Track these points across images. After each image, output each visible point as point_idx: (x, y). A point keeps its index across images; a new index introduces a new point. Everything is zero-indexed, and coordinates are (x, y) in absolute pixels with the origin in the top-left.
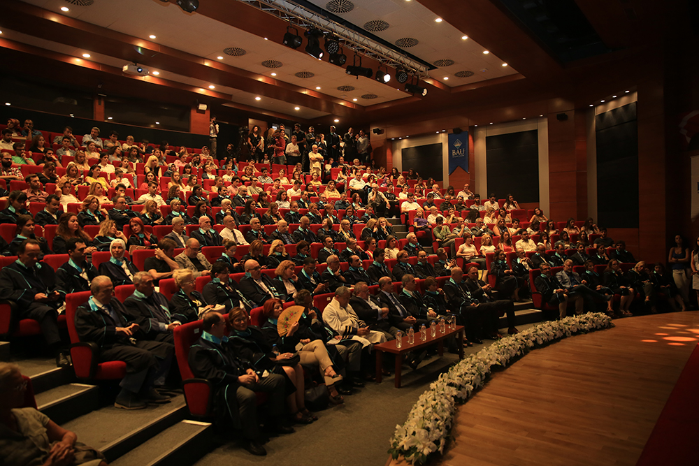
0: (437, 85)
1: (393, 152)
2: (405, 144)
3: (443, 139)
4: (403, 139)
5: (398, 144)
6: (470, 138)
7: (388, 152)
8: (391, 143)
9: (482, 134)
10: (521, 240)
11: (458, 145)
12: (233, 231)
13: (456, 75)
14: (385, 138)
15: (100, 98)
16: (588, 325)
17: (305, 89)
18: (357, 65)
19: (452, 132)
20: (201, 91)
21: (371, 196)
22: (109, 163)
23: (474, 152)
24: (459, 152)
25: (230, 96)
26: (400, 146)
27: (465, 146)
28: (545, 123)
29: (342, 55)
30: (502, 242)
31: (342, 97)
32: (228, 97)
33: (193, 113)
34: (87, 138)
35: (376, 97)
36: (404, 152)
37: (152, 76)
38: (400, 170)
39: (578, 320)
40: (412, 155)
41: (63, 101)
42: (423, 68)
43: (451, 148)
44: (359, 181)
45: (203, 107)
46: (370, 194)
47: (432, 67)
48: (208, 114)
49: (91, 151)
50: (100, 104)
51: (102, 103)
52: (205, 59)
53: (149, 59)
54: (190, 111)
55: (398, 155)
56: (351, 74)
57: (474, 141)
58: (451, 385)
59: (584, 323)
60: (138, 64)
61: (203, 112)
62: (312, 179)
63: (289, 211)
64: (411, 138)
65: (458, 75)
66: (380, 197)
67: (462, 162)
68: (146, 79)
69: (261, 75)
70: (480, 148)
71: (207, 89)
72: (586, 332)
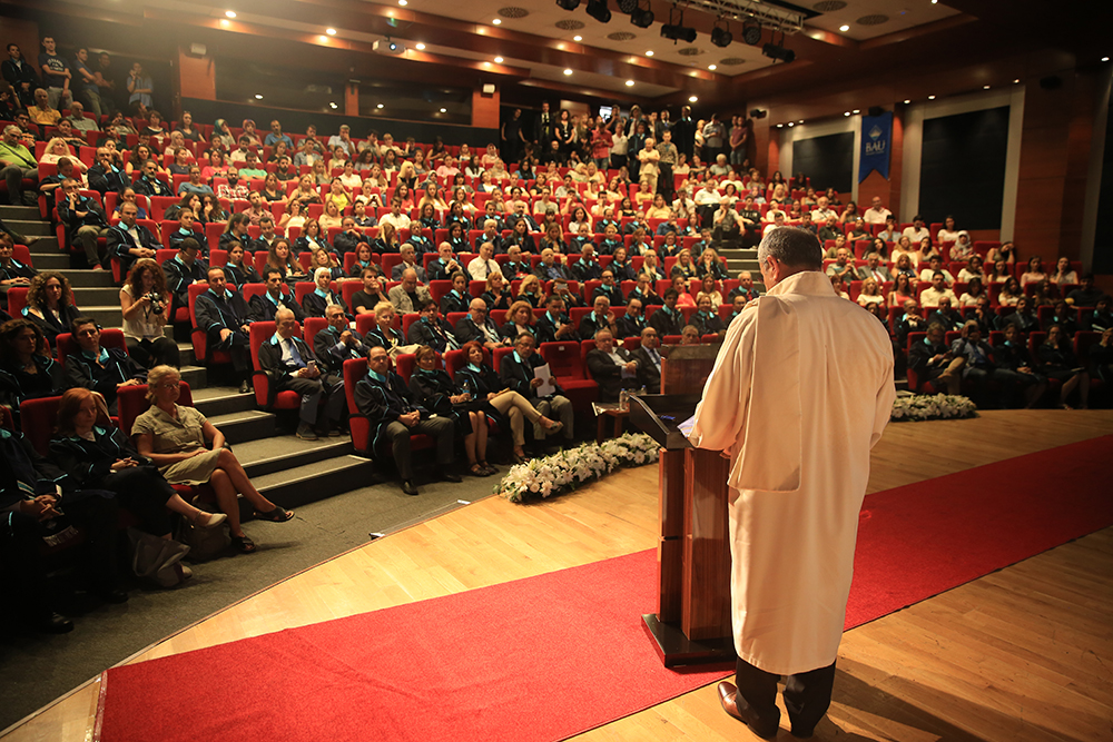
0: (831, 40)
1: (780, 145)
2: (799, 134)
3: (855, 124)
4: (795, 125)
5: (788, 133)
6: (897, 123)
7: (772, 147)
8: (778, 134)
9: (919, 115)
10: (932, 289)
11: (875, 134)
12: (487, 263)
13: (859, 21)
14: (767, 125)
15: (352, 85)
16: (928, 410)
17: (630, 55)
18: (675, 23)
19: (867, 113)
20: (486, 66)
21: (718, 216)
22: (354, 173)
23: (902, 146)
24: (877, 147)
25: (528, 70)
26: (791, 136)
27: (886, 136)
28: (1022, 94)
29: (649, 11)
30: (895, 290)
31: (693, 64)
32: (525, 74)
33: (477, 98)
34: (334, 141)
35: (743, 61)
36: (797, 146)
37: (416, 51)
38: (788, 175)
39: (910, 401)
40: (808, 151)
41: (314, 90)
42: (793, 17)
43: (865, 139)
44: (711, 192)
45: (489, 88)
46: (717, 213)
47: (811, 14)
48: (497, 98)
49: (339, 159)
50: (353, 93)
51: (356, 92)
52: (476, 24)
53: (406, 32)
54: (471, 96)
55: (788, 151)
56: (667, 37)
57: (904, 125)
58: (623, 445)
59: (920, 407)
60: (392, 39)
61: (489, 95)
62: (639, 190)
63: (576, 236)
64: (808, 123)
65: (865, 21)
66: (732, 216)
67: (882, 163)
68: (409, 54)
69: (560, 40)
70: (912, 140)
71: (493, 64)
72: (919, 419)
